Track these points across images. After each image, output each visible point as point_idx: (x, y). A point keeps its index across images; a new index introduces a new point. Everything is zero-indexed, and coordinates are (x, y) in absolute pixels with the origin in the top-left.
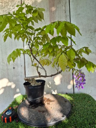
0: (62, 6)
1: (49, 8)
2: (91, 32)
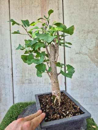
0: (55, 2)
1: (40, 3)
2: (84, 33)
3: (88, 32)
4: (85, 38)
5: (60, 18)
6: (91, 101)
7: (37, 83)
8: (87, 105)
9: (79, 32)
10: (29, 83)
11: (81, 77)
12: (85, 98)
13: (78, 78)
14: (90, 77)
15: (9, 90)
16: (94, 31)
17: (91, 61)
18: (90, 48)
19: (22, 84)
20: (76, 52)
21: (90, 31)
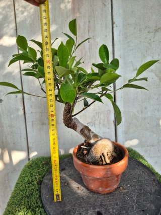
2: (148, 32)
3: (156, 31)
4: (150, 41)
5: (106, 4)
6: (159, 151)
8: (151, 157)
9: (140, 31)
11: (142, 112)
12: (148, 146)
13: (136, 114)
15: (20, 136)
19: (41, 126)
20: (135, 68)
21: (159, 29)
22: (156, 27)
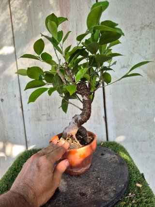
2: (135, 30)
3: (142, 28)
4: (136, 39)
6: (150, 146)
7: (61, 120)
8: (142, 152)
10: (48, 120)
12: (139, 141)
13: (126, 109)
14: (148, 106)
15: (19, 131)
16: (152, 24)
17: (149, 79)
18: (147, 57)
19: (37, 122)
21: (145, 26)
22: (142, 24)
